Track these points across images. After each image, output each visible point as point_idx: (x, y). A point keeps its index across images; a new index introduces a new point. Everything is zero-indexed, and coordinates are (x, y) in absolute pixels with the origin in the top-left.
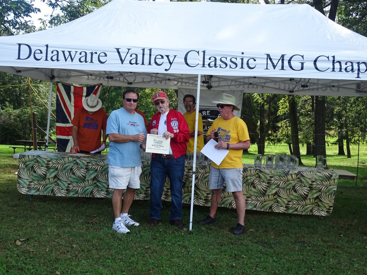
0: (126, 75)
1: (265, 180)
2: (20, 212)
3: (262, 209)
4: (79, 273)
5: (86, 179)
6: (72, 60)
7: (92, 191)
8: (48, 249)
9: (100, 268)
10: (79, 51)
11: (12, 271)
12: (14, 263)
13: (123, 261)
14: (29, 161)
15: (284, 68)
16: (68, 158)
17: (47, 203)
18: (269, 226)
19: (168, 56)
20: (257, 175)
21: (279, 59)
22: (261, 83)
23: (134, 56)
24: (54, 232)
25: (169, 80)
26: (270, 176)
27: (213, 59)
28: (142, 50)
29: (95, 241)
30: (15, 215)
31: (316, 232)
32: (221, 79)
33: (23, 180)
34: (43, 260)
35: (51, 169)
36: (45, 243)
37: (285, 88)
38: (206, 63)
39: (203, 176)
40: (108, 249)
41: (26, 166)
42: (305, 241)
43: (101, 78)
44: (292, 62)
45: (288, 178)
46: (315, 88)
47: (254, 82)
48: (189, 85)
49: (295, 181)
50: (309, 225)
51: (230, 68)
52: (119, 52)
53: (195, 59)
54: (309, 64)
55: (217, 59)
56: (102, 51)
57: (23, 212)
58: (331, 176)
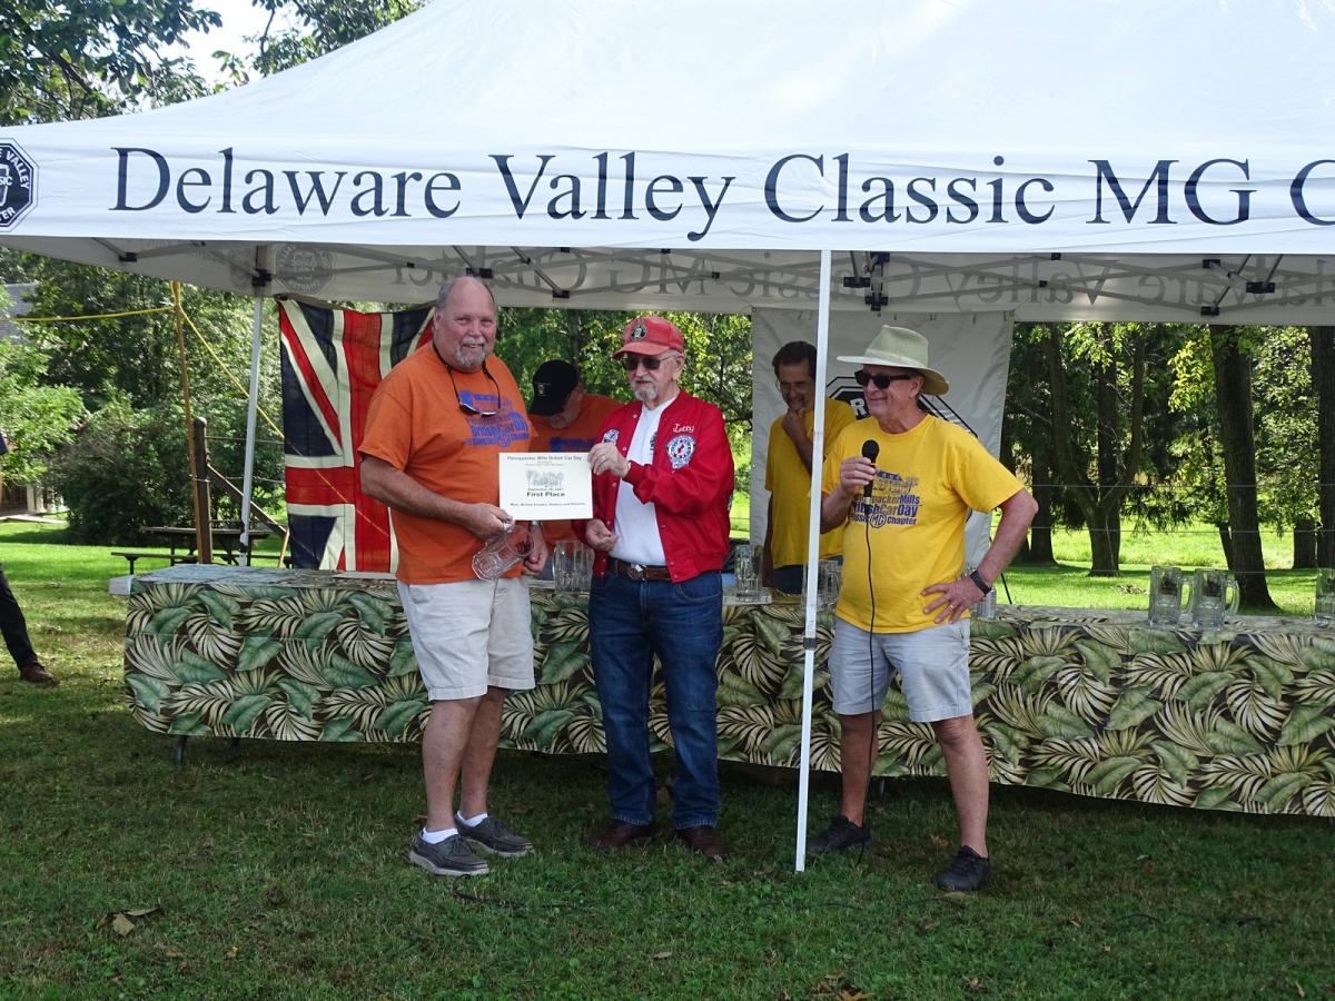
0: (545, 260)
1: (1103, 670)
2: (137, 806)
3: (1090, 787)
5: (391, 673)
6: (325, 206)
7: (416, 717)
8: (235, 949)
10: (353, 172)
14: (170, 607)
15: (1170, 217)
16: (320, 590)
17: (240, 769)
18: (1120, 856)
19: (698, 181)
20: (1068, 652)
21: (1149, 178)
22: (1085, 280)
23: (566, 184)
24: (262, 881)
25: (716, 275)
26: (1121, 652)
27: (878, 188)
28: (597, 160)
30: (114, 818)
31: (1313, 880)
32: (921, 269)
33: (148, 679)
34: (215, 993)
35: (256, 634)
36: (226, 925)
37: (1183, 296)
38: (853, 204)
41: (159, 627)
44: (1199, 189)
45: (1196, 662)
46: (1306, 292)
47: (1057, 275)
48: (796, 296)
49: (1226, 673)
50: (1286, 851)
51: (948, 221)
52: (505, 171)
53: (806, 190)
54: (1272, 198)
55: (895, 187)
56: (440, 169)
57: (149, 804)
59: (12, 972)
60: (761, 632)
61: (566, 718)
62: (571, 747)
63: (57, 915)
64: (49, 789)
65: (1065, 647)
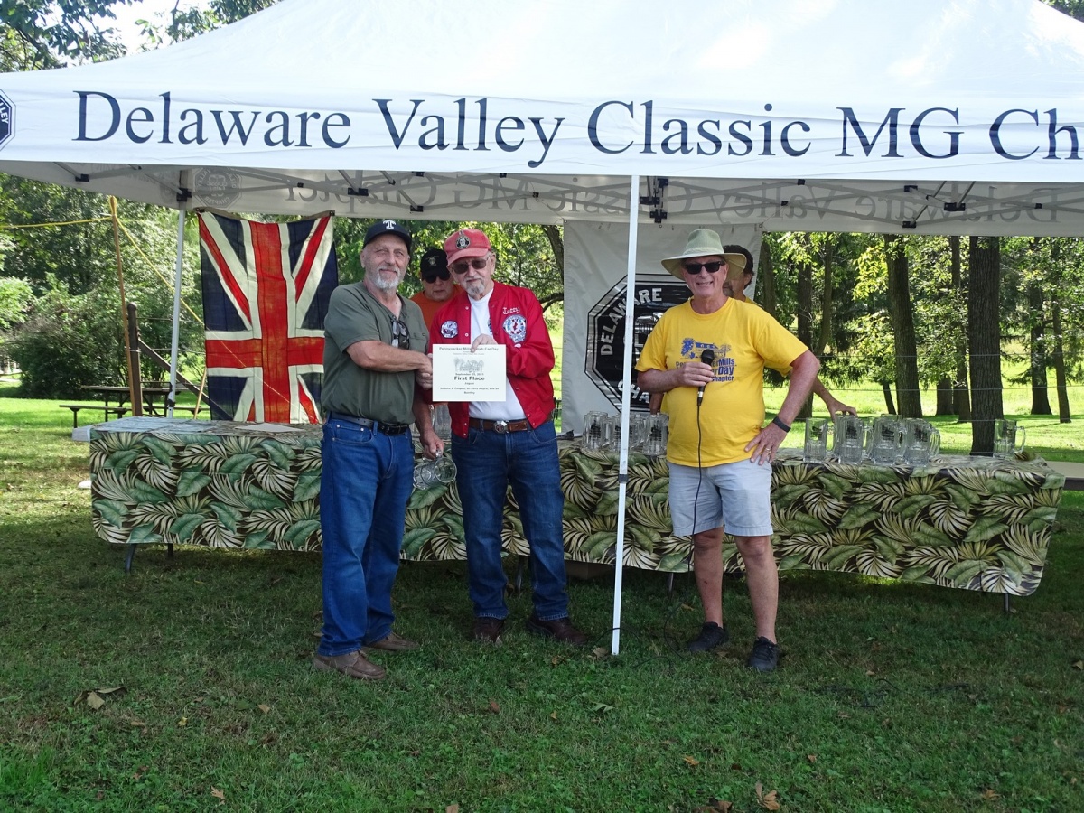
0: (404, 182)
1: (837, 491)
2: (98, 605)
4: (282, 792)
5: (296, 499)
6: (244, 138)
7: (315, 533)
8: (185, 719)
9: (345, 776)
10: (265, 112)
11: (79, 788)
12: (83, 764)
13: (414, 755)
14: (121, 450)
15: (899, 152)
16: (238, 437)
17: (177, 576)
18: (853, 638)
19: (536, 122)
20: (812, 482)
21: (882, 122)
22: (815, 201)
23: (433, 123)
24: (201, 664)
25: (536, 195)
26: (852, 481)
27: (676, 127)
28: (457, 104)
29: (326, 692)
30: (81, 615)
31: (999, 655)
32: (693, 192)
33: (110, 502)
34: (171, 755)
35: (190, 470)
36: (176, 699)
37: (889, 214)
38: (657, 139)
39: (649, 484)
40: (368, 715)
41: (115, 463)
42: (968, 685)
43: (330, 194)
44: (920, 131)
45: (908, 489)
46: (981, 211)
47: (795, 196)
48: (597, 211)
49: (930, 496)
50: (976, 632)
51: (729, 154)
52: (386, 113)
53: (620, 128)
54: (975, 139)
55: (689, 127)
56: (334, 110)
57: (108, 603)
58: (1042, 481)
60: (580, 470)
61: (429, 535)
62: (433, 555)
63: (42, 693)
64: (28, 592)
65: (810, 479)
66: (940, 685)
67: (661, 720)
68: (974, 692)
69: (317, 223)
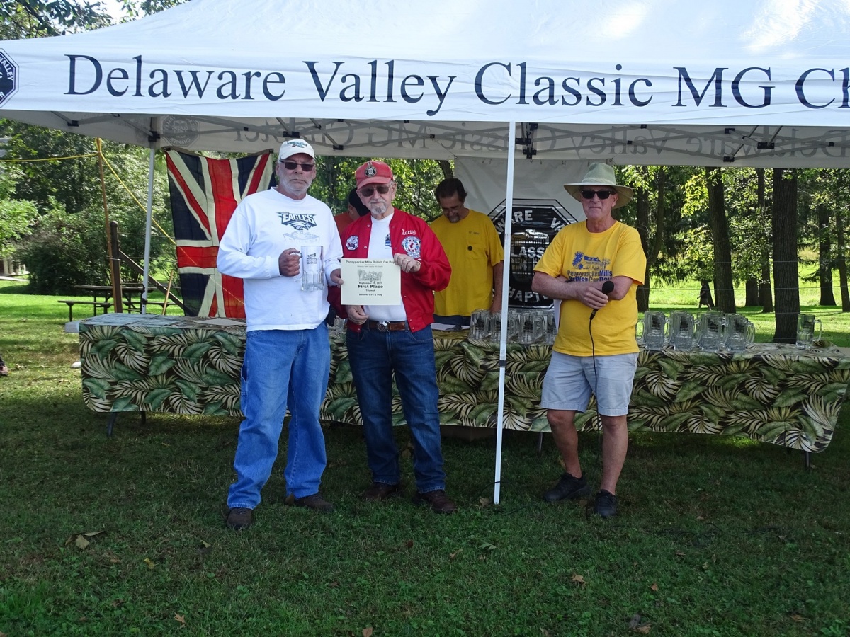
0: (328, 127)
1: (673, 373)
2: (86, 464)
4: (231, 617)
6: (201, 93)
9: (282, 605)
10: (218, 71)
12: (72, 594)
14: (104, 340)
15: (723, 103)
16: (196, 330)
17: (148, 439)
18: (686, 489)
19: (433, 79)
20: (653, 365)
21: (710, 79)
22: (654, 140)
23: (351, 80)
24: (167, 512)
25: (433, 136)
26: (684, 364)
27: (545, 83)
28: (370, 65)
30: (72, 472)
31: (803, 502)
32: (557, 134)
33: (97, 380)
34: (142, 587)
35: (159, 355)
36: (146, 541)
37: (713, 151)
38: (529, 93)
39: (523, 366)
41: (100, 349)
42: (779, 528)
43: (269, 136)
44: (741, 86)
45: (728, 369)
46: (786, 148)
47: (637, 138)
48: (481, 149)
49: (746, 374)
50: (783, 484)
51: (588, 104)
52: (313, 72)
53: (500, 84)
54: (784, 91)
55: (555, 83)
56: (273, 70)
57: (93, 462)
58: (836, 364)
59: (13, 574)
60: (468, 355)
61: (351, 403)
62: (353, 421)
63: (40, 536)
64: (30, 453)
65: (651, 362)
66: (756, 528)
67: (534, 557)
68: (784, 534)
69: (259, 158)
